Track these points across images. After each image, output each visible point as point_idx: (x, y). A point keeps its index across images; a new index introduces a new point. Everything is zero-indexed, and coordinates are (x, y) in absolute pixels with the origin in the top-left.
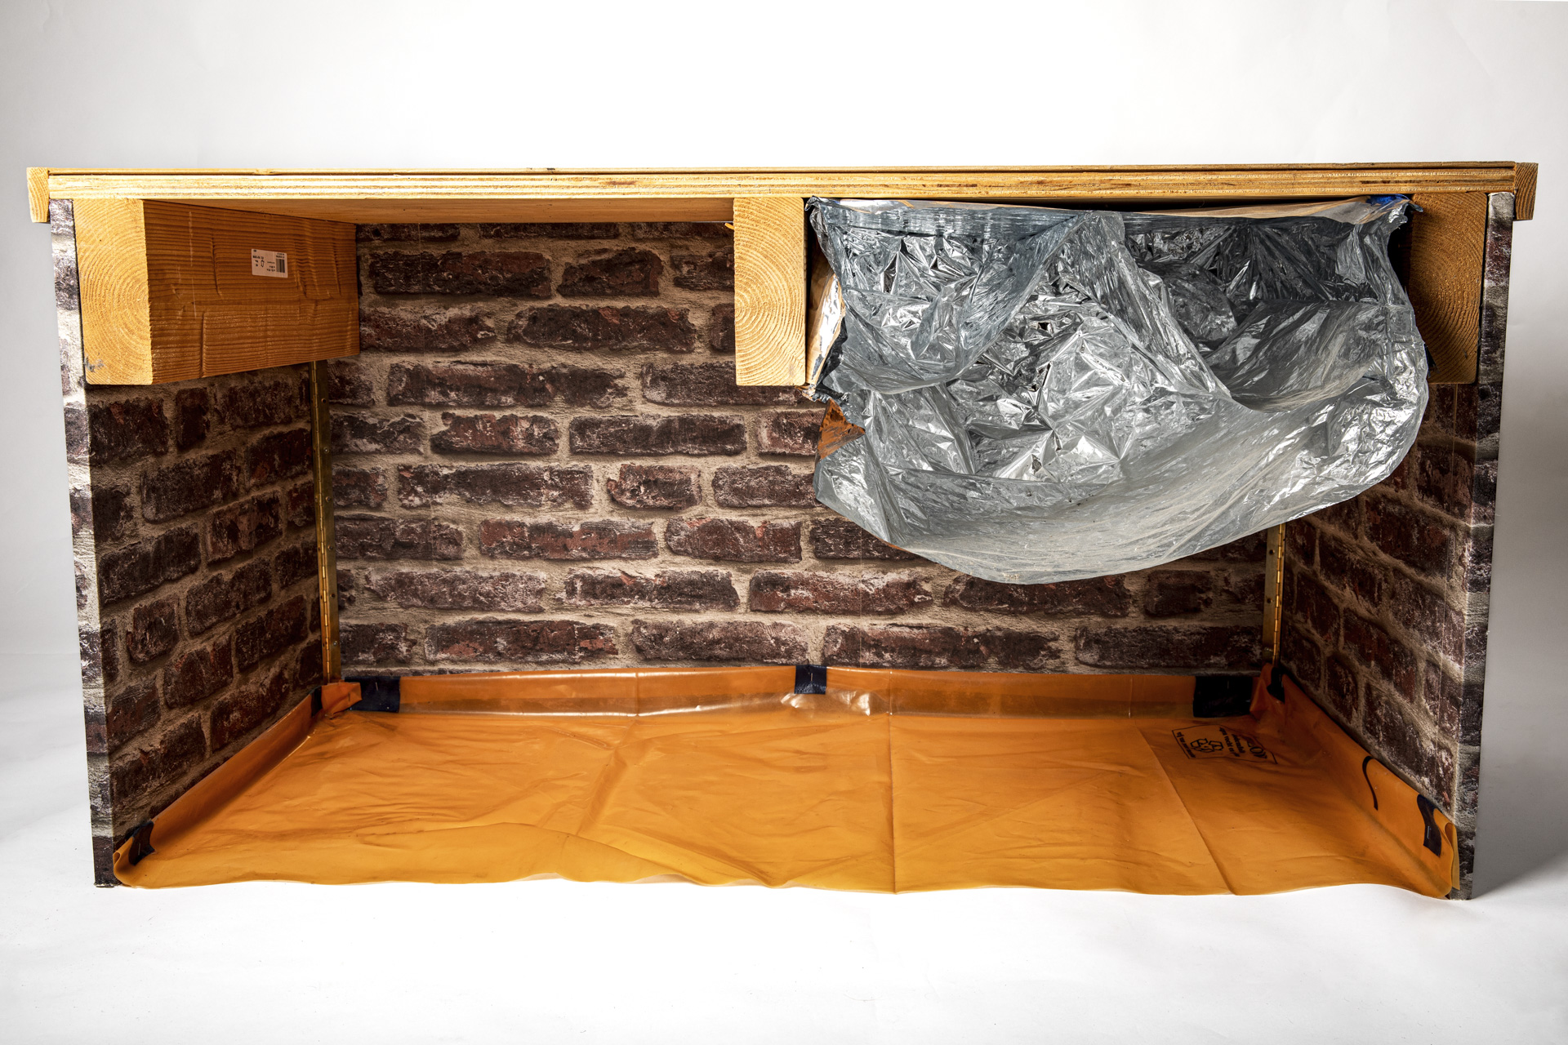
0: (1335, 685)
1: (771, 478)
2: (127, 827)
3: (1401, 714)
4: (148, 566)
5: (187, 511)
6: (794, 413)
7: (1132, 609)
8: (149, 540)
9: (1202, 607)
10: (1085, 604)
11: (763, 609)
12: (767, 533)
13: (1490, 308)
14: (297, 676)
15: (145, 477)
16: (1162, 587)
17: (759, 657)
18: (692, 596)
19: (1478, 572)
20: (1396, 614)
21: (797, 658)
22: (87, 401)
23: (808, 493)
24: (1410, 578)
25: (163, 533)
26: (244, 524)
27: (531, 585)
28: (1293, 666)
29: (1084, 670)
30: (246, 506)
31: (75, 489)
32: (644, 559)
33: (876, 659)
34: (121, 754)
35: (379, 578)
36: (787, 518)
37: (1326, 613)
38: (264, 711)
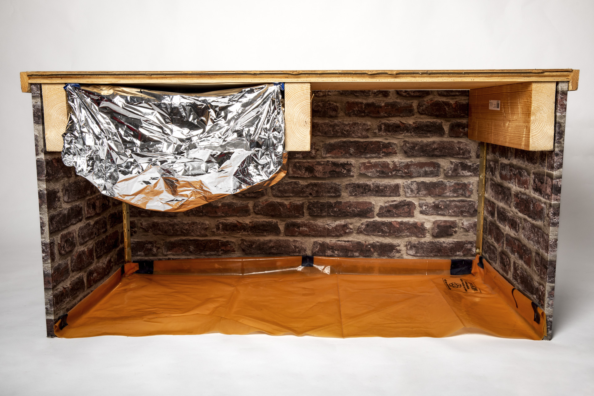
0: (503, 263)
1: (293, 186)
2: (59, 315)
3: (526, 272)
4: (65, 219)
5: (78, 198)
6: (301, 162)
7: (427, 234)
8: (65, 209)
9: (454, 233)
10: (410, 233)
11: (290, 235)
12: (291, 206)
13: (559, 123)
14: (116, 260)
15: (64, 186)
16: (439, 226)
17: (288, 253)
18: (263, 230)
19: (554, 220)
20: (524, 235)
21: (302, 253)
22: (45, 158)
23: (306, 192)
24: (530, 222)
25: (70, 206)
26: (98, 203)
27: (203, 226)
28: (487, 255)
29: (410, 258)
30: (99, 197)
31: (40, 190)
32: (245, 216)
33: (332, 254)
34: (57, 288)
35: (146, 224)
36: (299, 201)
37: (499, 236)
38: (105, 273)
